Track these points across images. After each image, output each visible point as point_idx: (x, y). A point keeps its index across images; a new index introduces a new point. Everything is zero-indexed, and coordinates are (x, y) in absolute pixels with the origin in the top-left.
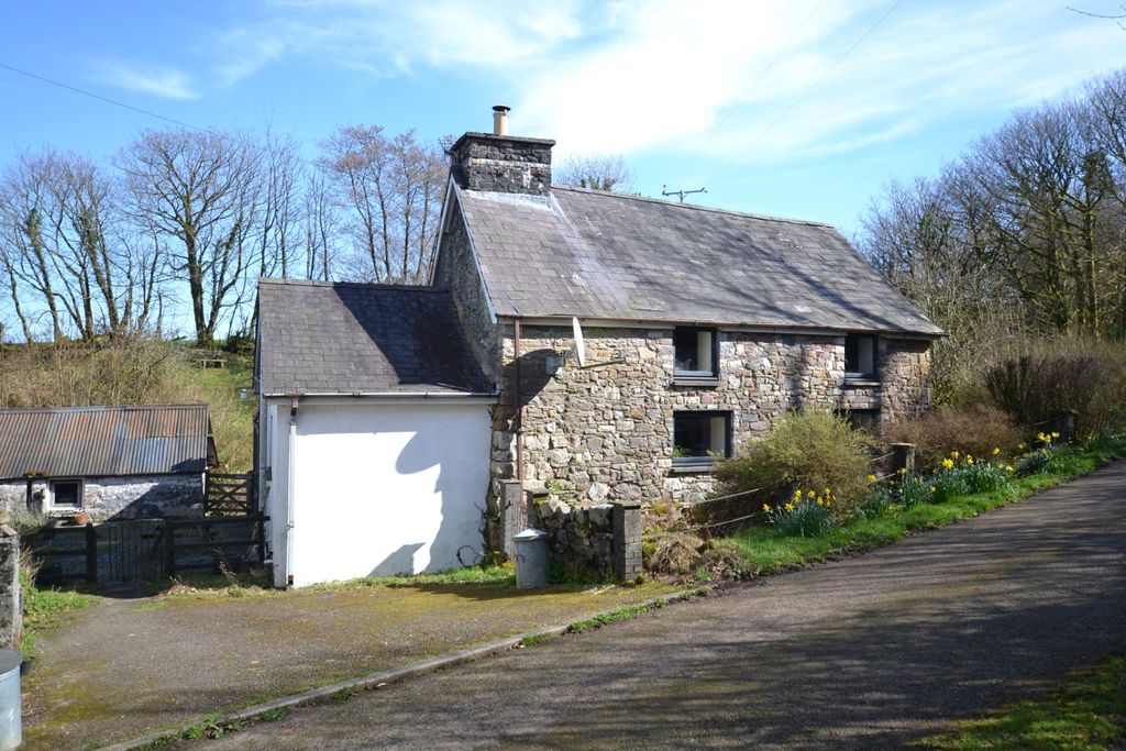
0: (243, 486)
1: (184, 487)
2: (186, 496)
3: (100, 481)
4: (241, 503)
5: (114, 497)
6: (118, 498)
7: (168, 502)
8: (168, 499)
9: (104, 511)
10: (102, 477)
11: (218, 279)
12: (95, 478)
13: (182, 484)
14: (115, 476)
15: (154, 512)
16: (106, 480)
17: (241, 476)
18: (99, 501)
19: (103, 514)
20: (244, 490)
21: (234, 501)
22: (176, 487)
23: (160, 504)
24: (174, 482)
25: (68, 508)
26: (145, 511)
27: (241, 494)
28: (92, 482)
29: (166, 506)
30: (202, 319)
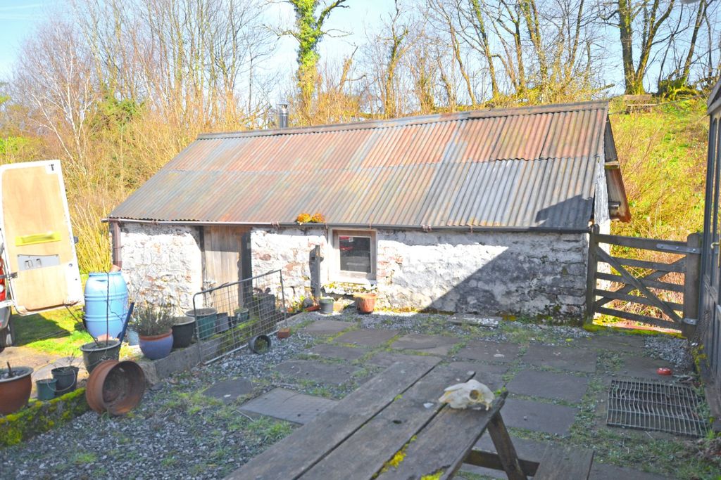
0: (677, 267)
1: (544, 259)
2: (549, 279)
3: (400, 235)
4: (669, 308)
5: (422, 268)
6: (428, 271)
7: (513, 287)
8: (513, 280)
9: (406, 292)
10: (403, 230)
11: (649, 17)
12: (393, 231)
13: (539, 252)
14: (420, 230)
15: (488, 304)
16: (409, 235)
17: (677, 246)
18: (398, 274)
19: (404, 297)
20: (676, 278)
21: (654, 301)
22: (530, 258)
23: (498, 289)
24: (525, 247)
25: (356, 279)
26: (472, 300)
27: (671, 287)
28: (387, 238)
29: (509, 293)
30: (631, 63)
